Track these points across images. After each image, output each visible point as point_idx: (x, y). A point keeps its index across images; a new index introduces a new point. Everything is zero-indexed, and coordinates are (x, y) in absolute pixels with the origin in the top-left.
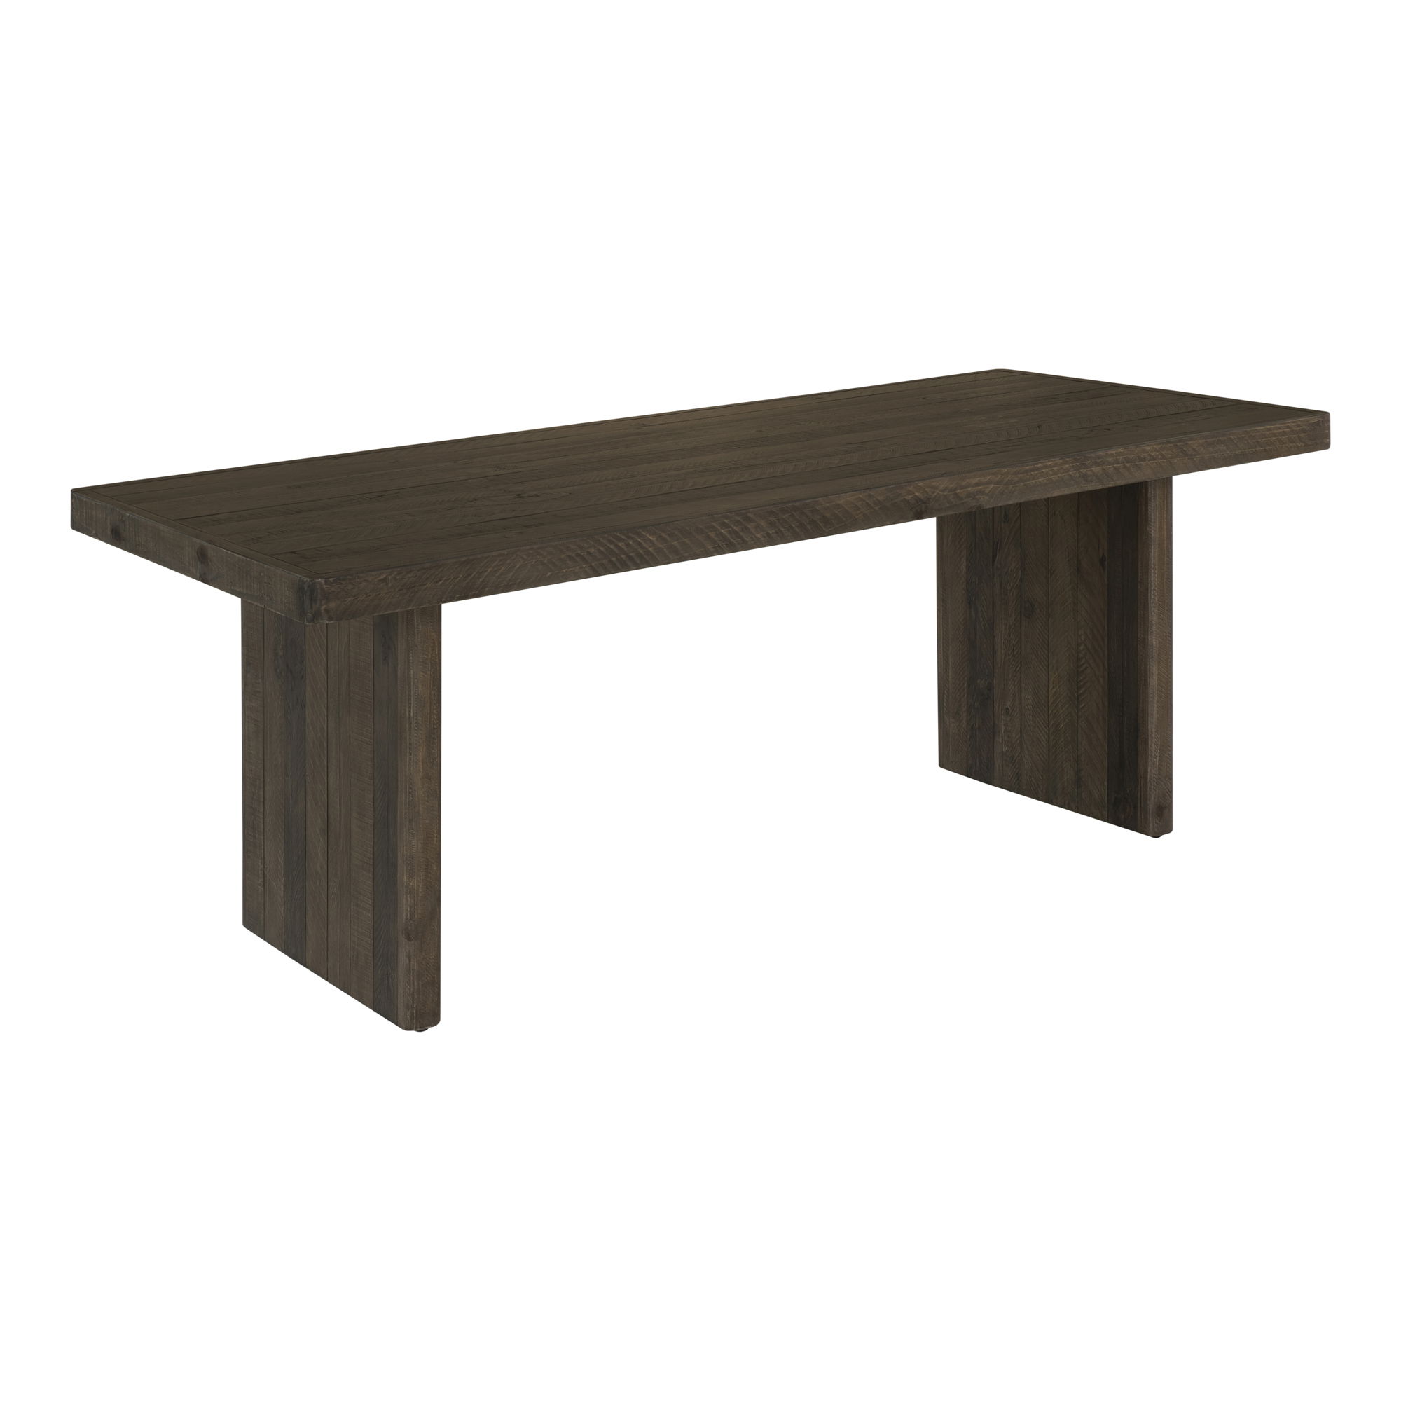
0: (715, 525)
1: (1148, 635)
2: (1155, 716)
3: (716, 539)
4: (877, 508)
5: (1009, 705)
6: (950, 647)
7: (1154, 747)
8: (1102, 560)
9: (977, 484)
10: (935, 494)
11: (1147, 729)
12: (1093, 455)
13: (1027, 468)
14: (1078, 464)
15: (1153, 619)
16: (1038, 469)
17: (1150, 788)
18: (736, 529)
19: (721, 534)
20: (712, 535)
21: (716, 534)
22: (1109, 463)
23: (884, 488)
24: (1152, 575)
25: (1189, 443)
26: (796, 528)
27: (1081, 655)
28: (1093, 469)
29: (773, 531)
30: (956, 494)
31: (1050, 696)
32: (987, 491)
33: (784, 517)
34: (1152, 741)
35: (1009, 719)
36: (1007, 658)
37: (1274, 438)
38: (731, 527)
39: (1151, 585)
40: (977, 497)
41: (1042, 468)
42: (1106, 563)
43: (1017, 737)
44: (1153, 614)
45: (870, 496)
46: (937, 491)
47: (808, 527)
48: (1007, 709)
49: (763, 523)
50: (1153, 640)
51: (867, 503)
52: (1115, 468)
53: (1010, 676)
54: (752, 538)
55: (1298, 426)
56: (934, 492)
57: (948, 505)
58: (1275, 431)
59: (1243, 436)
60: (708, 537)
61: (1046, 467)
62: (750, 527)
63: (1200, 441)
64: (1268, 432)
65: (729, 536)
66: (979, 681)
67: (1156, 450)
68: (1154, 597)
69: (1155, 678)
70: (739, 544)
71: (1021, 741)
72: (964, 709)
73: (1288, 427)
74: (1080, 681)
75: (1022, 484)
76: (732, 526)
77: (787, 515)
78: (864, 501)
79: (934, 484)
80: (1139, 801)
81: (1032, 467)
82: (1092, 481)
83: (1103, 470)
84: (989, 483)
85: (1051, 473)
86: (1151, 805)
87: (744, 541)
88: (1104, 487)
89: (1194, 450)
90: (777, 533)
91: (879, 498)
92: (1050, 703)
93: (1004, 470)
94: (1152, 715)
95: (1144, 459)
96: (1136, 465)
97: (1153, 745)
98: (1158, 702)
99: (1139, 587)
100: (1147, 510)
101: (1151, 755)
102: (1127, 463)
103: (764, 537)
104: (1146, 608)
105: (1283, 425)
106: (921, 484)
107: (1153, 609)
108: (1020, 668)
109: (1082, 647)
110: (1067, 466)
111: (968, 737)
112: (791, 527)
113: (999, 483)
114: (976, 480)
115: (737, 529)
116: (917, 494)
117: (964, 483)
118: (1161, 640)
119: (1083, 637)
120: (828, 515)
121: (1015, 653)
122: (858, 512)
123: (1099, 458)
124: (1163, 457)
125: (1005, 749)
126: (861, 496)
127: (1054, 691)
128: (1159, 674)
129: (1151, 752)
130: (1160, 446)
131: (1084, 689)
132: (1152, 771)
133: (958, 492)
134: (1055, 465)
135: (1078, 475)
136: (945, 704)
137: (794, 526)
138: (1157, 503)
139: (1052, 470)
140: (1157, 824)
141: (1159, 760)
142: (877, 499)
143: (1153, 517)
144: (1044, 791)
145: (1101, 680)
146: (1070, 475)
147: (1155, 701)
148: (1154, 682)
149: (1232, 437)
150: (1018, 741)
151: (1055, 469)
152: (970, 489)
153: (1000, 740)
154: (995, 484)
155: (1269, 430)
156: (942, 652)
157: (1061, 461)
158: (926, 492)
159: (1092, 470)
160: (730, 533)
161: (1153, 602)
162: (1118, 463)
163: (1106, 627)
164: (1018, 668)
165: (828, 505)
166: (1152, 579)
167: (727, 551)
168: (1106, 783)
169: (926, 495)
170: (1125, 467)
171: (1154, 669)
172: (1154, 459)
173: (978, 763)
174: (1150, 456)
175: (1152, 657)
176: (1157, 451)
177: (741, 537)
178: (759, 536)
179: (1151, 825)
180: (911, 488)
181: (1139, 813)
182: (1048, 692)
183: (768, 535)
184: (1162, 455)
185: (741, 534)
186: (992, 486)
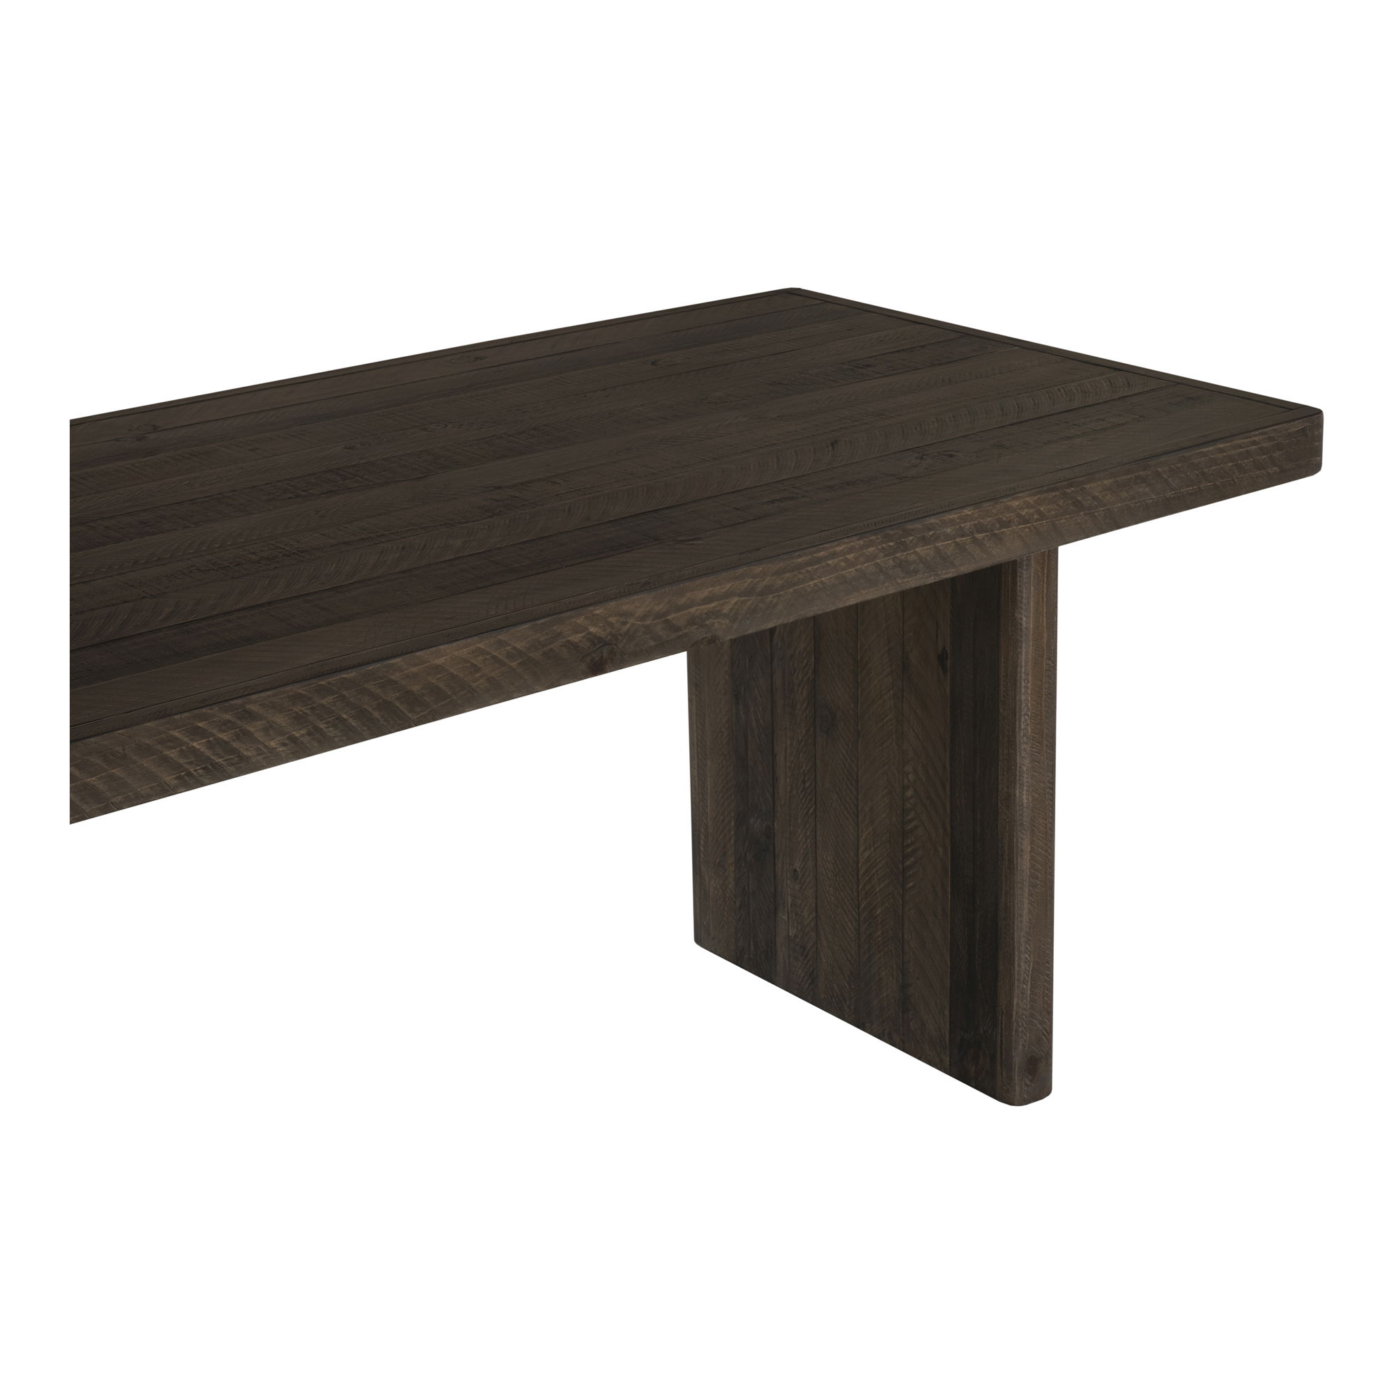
0: (176, 734)
1: (1015, 788)
2: (1025, 918)
3: (181, 761)
4: (514, 664)
5: (797, 865)
6: (709, 762)
7: (1023, 967)
8: (942, 658)
9: (708, 600)
10: (628, 625)
11: (1013, 939)
12: (918, 525)
13: (799, 560)
14: (891, 544)
15: (1024, 761)
16: (819, 561)
17: (1017, 1031)
18: (224, 736)
19: (194, 751)
20: (172, 754)
21: (181, 751)
22: (947, 537)
23: (527, 626)
24: (1023, 690)
25: (1087, 486)
26: (351, 720)
27: (908, 805)
28: (917, 550)
29: (302, 732)
30: (667, 621)
31: (861, 861)
32: (726, 610)
33: (324, 702)
34: (1020, 958)
35: (797, 887)
36: (794, 792)
37: (1230, 464)
38: (212, 735)
39: (1020, 708)
40: (707, 622)
41: (827, 558)
42: (949, 662)
43: (811, 917)
44: (1023, 754)
45: (501, 644)
46: (631, 621)
47: (376, 714)
48: (795, 870)
49: (280, 719)
50: (1024, 796)
51: (494, 657)
52: (957, 544)
53: (799, 821)
54: (258, 749)
55: (1271, 439)
56: (625, 623)
57: (652, 643)
58: (1233, 452)
59: (1179, 465)
60: (165, 760)
61: (833, 555)
62: (252, 730)
63: (1106, 482)
64: (1220, 455)
65: (208, 753)
66: (752, 821)
67: (1028, 506)
68: (1025, 725)
69: (1027, 857)
70: (232, 764)
71: (816, 924)
72: (732, 860)
73: (1254, 443)
74: (908, 846)
75: (791, 590)
76: (215, 731)
77: (330, 699)
78: (488, 653)
79: (625, 608)
80: (999, 1050)
81: (810, 557)
82: (916, 572)
83: (937, 549)
84: (729, 595)
85: (843, 564)
86: (1018, 1059)
87: (242, 758)
88: (937, 579)
89: (1095, 498)
90: (309, 734)
91: (518, 645)
92: (861, 873)
93: (758, 569)
94: (1021, 916)
95: (1006, 524)
96: (995, 535)
97: (1022, 964)
98: (1031, 895)
99: (1001, 710)
100: (1014, 583)
101: (1018, 980)
102: (979, 532)
103: (284, 745)
104: (1012, 744)
105: (1245, 441)
106: (599, 611)
107: (1023, 746)
108: (815, 810)
109: (909, 793)
110: (871, 549)
111: (737, 904)
112: (339, 718)
113: (748, 592)
114: (705, 593)
115: (225, 738)
116: (592, 629)
117: (683, 601)
118: (1036, 795)
119: (911, 777)
120: (416, 688)
121: (807, 785)
122: (478, 675)
123: (930, 530)
124: (1042, 516)
125: (792, 933)
126: (481, 645)
127: (867, 854)
128: (1032, 850)
129: (1019, 974)
130: (1036, 498)
131: (912, 859)
132: (1021, 1003)
133: (669, 617)
134: (850, 551)
135: (891, 563)
136: (702, 849)
137: (345, 716)
138: (1032, 570)
139: (846, 560)
140: (1028, 1085)
141: (1031, 987)
142: (514, 648)
143: (1024, 595)
144: (852, 1007)
145: (940, 850)
146: (877, 565)
147: (1026, 895)
148: (1024, 863)
149: (1159, 469)
150: (813, 924)
151: (850, 556)
152: (693, 610)
153: (785, 918)
154: (740, 596)
155: (1221, 450)
156: (696, 766)
157: (861, 542)
158: (611, 625)
159: (915, 553)
160: (210, 746)
161: (1025, 735)
162: (963, 536)
163: (948, 766)
164: (811, 811)
165: (415, 669)
166: (1023, 698)
167: (205, 781)
168: (947, 1013)
169: (609, 630)
170: (975, 540)
171: (1025, 844)
172: (1026, 522)
173: (752, 947)
174: (1019, 516)
175: (1022, 824)
176: (1032, 507)
177: (233, 751)
178: (273, 744)
179: (1017, 1088)
180: (580, 620)
181: (999, 1068)
182: (857, 855)
183: (293, 739)
184: (1039, 513)
185: (235, 745)
186: (735, 599)
